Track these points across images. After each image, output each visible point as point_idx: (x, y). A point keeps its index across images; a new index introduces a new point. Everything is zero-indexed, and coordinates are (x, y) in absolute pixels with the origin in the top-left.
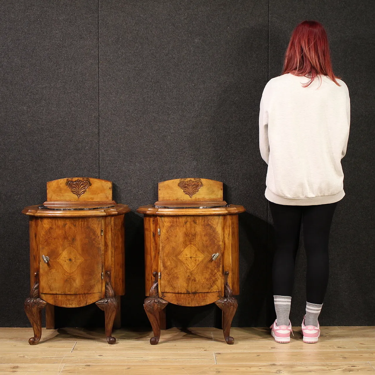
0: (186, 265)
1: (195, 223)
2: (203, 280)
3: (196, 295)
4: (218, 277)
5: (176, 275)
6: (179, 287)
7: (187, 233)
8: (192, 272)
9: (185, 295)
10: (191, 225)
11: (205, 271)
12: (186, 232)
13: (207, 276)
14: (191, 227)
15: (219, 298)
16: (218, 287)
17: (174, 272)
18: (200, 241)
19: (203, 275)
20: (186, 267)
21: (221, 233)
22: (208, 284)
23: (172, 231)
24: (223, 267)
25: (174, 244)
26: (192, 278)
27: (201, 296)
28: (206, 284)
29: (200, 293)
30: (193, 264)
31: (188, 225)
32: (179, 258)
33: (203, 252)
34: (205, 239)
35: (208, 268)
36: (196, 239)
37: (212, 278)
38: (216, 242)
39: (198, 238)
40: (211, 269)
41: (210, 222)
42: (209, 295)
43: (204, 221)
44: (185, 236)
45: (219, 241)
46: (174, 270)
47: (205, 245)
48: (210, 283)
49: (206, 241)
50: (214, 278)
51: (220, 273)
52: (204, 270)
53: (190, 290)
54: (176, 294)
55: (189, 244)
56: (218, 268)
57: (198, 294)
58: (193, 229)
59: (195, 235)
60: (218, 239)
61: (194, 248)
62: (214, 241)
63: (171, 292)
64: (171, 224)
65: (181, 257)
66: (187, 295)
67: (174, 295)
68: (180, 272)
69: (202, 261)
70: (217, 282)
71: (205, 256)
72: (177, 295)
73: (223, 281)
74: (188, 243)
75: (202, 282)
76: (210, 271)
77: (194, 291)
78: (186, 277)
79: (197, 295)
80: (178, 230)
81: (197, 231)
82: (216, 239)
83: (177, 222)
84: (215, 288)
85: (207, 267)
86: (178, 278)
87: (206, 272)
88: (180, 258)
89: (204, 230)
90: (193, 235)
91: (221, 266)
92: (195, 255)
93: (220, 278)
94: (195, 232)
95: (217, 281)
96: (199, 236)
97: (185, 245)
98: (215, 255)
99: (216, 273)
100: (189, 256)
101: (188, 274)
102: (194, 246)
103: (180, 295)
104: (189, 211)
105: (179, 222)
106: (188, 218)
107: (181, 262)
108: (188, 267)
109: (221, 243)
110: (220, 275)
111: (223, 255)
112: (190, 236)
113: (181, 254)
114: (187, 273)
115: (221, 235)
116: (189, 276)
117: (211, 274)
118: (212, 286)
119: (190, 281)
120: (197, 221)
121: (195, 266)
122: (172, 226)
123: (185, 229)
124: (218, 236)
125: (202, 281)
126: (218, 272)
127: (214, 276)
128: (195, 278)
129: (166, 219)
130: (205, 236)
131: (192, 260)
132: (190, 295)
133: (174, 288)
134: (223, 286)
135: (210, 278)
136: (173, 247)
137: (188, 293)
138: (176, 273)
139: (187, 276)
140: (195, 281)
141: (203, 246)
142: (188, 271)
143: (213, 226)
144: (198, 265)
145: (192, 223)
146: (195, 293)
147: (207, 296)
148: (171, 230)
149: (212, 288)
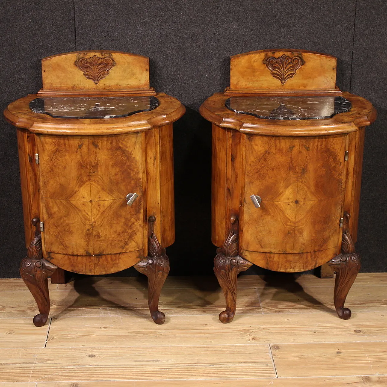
0: (84, 213)
1: (96, 146)
2: (113, 236)
3: (102, 258)
4: (137, 228)
5: (67, 228)
6: (74, 246)
7: (83, 164)
8: (94, 223)
9: (84, 258)
10: (89, 149)
11: (115, 222)
12: (81, 162)
13: (119, 228)
14: (89, 154)
15: (139, 259)
16: (137, 243)
17: (64, 224)
18: (105, 175)
19: (111, 227)
20: (83, 216)
21: (140, 159)
22: (121, 241)
23: (59, 158)
24: (145, 211)
25: (62, 180)
26: (94, 233)
27: (109, 259)
28: (118, 241)
29: (108, 254)
30: (95, 211)
31: (85, 149)
32: (72, 202)
33: (111, 192)
34: (113, 171)
35: (121, 216)
36: (98, 172)
37: (127, 230)
38: (132, 175)
39: (101, 171)
40: (125, 218)
41: (122, 144)
42: (122, 257)
43: (111, 143)
44: (80, 167)
45: (138, 173)
46: (64, 221)
47: (115, 181)
48: (124, 240)
49: (116, 175)
50: (130, 231)
51: (141, 222)
52: (114, 220)
53: (91, 251)
54: (69, 256)
55: (87, 181)
56: (136, 214)
57: (104, 256)
58: (93, 157)
59: (95, 167)
60: (136, 170)
61: (95, 187)
62: (129, 174)
63: (62, 253)
64: (56, 147)
65: (73, 201)
66: (87, 258)
67: (66, 257)
68: (75, 223)
69: (110, 207)
70: (135, 236)
71: (114, 197)
72: (71, 257)
73: (146, 233)
74: (85, 179)
75: (111, 239)
76: (123, 220)
77: (97, 252)
78: (84, 232)
79: (104, 258)
80: (67, 157)
81: (100, 159)
82: (133, 170)
83: (65, 144)
84: (132, 246)
85: (117, 215)
86: (71, 232)
87: (117, 223)
88: (74, 203)
89: (111, 156)
90: (93, 166)
91: (142, 211)
92: (97, 197)
93: (141, 229)
94: (96, 161)
95: (136, 234)
96: (103, 168)
97: (81, 183)
98: (130, 196)
99: (133, 223)
100: (88, 199)
101: (87, 227)
102: (95, 184)
103: (76, 258)
104: (85, 129)
105: (69, 146)
106: (83, 139)
107: (75, 208)
108: (86, 217)
109: (141, 175)
110: (140, 225)
111: (145, 193)
112: (87, 168)
113: (75, 195)
114: (85, 225)
115: (140, 163)
116: (88, 230)
117: (126, 224)
118: (126, 244)
119: (92, 238)
120: (100, 144)
121: (98, 215)
122: (57, 151)
123: (79, 156)
124: (136, 164)
125: (111, 236)
126: (136, 220)
127: (130, 227)
128: (99, 233)
129: (48, 140)
130: (113, 166)
131: (93, 206)
132: (92, 258)
133: (66, 247)
134: (146, 240)
135: (125, 231)
136: (61, 184)
137: (89, 255)
138: (68, 225)
139: (86, 229)
140: (99, 236)
141: (111, 182)
142: (87, 222)
143: (127, 149)
144: (102, 213)
145: (92, 147)
146: (99, 255)
147: (119, 258)
148: (56, 158)
149: (127, 247)
